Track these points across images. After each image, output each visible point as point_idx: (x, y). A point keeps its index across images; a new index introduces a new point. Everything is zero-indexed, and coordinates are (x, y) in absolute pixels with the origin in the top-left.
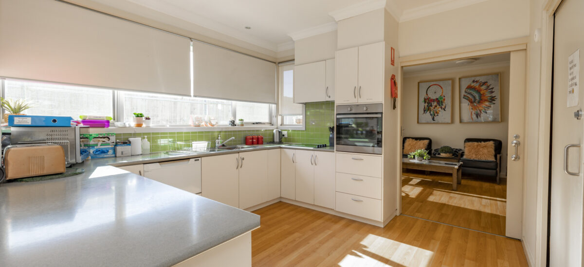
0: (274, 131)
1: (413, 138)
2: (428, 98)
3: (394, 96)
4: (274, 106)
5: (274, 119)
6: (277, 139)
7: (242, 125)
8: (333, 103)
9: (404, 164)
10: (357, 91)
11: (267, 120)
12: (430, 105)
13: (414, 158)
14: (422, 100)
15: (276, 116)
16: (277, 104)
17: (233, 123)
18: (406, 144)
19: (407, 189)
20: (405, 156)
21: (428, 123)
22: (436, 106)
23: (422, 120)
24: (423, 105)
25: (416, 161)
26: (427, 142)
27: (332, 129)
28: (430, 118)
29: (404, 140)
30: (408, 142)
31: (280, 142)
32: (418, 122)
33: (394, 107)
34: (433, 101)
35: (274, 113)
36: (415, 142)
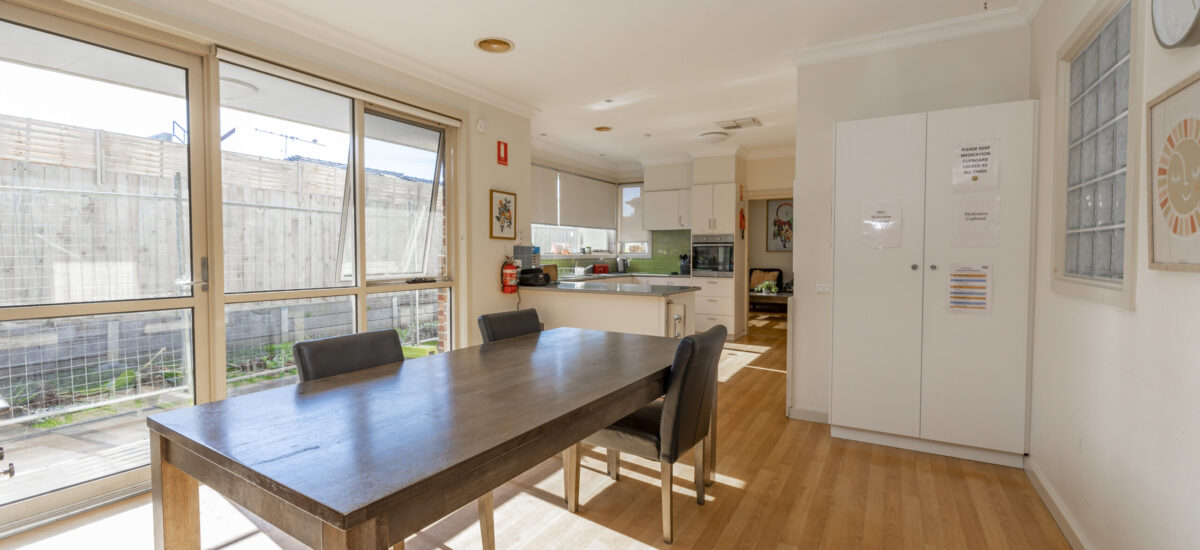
0: (618, 259)
1: (761, 270)
2: (779, 221)
3: (742, 227)
4: (612, 232)
5: (613, 247)
6: (621, 268)
7: (590, 253)
8: (689, 231)
9: (751, 297)
10: (712, 223)
11: (605, 248)
12: (780, 229)
13: (761, 291)
14: (771, 222)
15: (616, 244)
16: (616, 230)
17: (583, 251)
18: (753, 277)
19: (754, 322)
20: (751, 290)
21: (778, 251)
22: (787, 231)
23: (771, 247)
24: (773, 229)
25: (764, 294)
26: (776, 274)
27: (684, 257)
28: (781, 244)
29: (751, 271)
30: (756, 274)
31: (625, 272)
32: (767, 250)
33: (743, 237)
34: (784, 223)
35: (613, 240)
36: (763, 273)
